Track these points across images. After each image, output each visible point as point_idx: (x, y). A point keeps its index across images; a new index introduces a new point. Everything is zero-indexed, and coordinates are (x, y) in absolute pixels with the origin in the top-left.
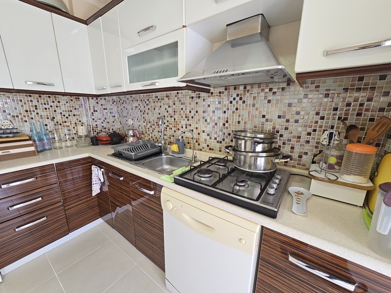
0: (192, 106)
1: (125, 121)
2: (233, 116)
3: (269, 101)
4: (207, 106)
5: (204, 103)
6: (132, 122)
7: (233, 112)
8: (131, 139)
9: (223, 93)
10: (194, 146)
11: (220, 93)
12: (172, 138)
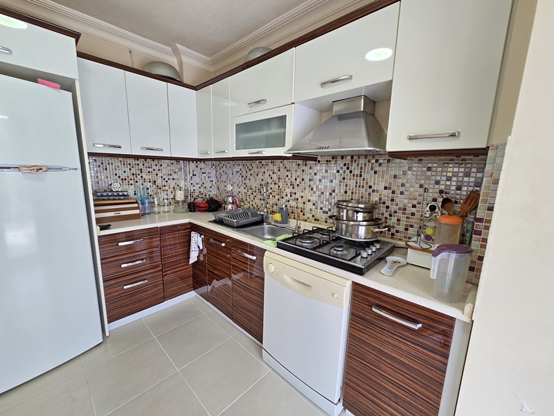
0: (298, 174)
1: (223, 186)
2: (340, 185)
3: (375, 172)
4: (313, 174)
5: (311, 171)
6: (231, 188)
7: (340, 182)
8: (230, 207)
9: (330, 161)
10: (298, 216)
11: (327, 161)
12: (275, 206)
